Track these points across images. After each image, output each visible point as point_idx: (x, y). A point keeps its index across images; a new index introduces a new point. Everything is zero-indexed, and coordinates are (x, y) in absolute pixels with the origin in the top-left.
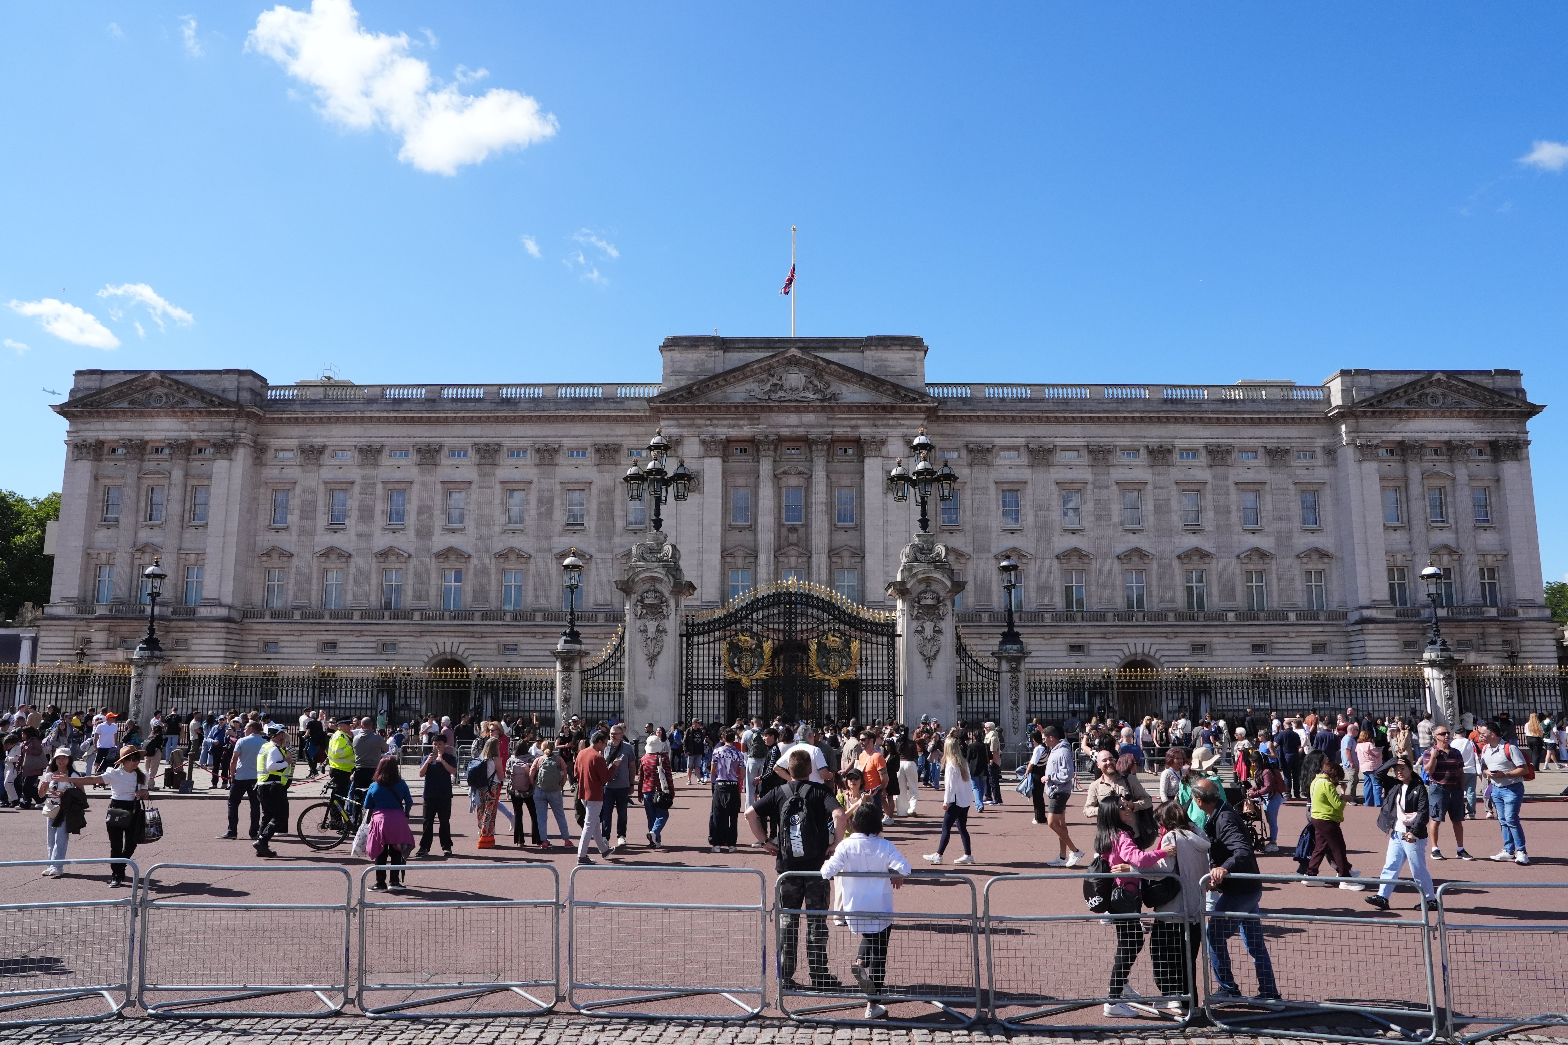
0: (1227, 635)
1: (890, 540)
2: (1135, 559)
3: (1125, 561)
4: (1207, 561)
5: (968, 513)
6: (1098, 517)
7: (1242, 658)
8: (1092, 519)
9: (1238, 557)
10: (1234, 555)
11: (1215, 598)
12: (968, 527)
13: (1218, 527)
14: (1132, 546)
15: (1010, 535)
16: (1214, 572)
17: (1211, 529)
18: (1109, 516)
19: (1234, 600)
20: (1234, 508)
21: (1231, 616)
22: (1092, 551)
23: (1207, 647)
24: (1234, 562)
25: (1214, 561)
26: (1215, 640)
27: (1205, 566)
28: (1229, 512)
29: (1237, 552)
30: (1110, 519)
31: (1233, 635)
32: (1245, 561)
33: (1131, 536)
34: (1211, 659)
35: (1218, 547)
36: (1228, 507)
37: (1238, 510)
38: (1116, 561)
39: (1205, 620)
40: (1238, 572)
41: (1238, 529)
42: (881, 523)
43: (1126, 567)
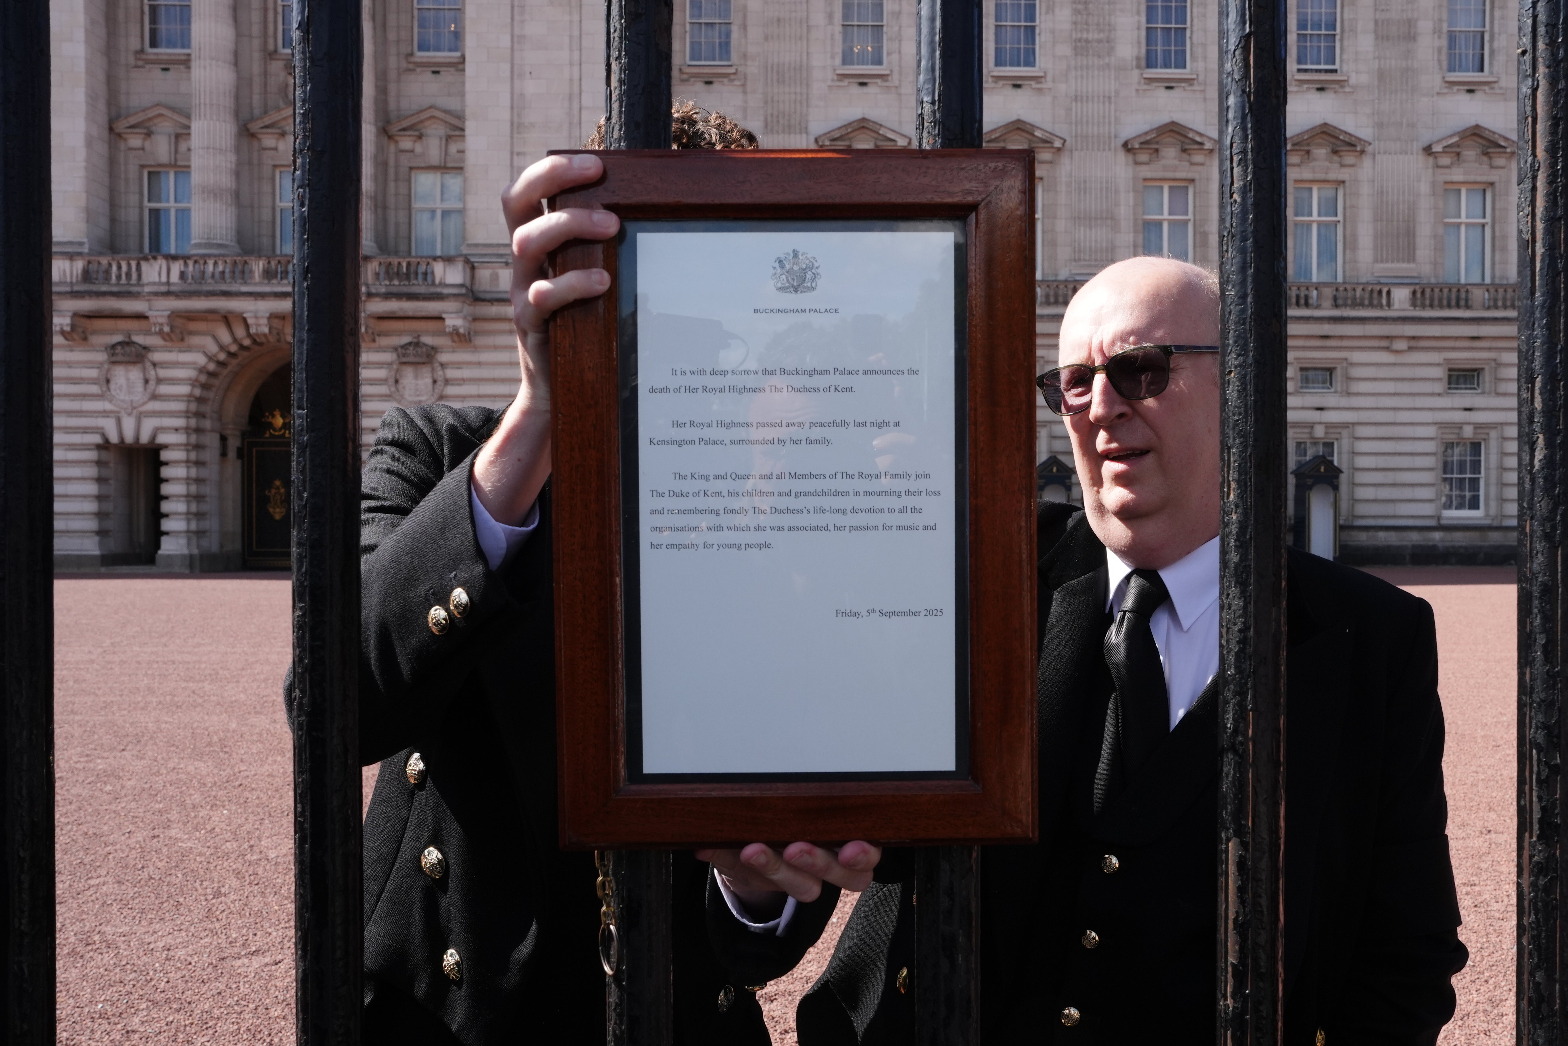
0: (1387, 342)
1: (530, 87)
2: (1170, 154)
3: (1143, 157)
4: (1349, 159)
5: (755, 32)
6: (1081, 47)
7: (1420, 402)
8: (1065, 50)
9: (1428, 150)
10: (1418, 146)
11: (1365, 253)
12: (752, 69)
13: (1381, 75)
14: (1164, 118)
15: (856, 90)
16: (1365, 189)
17: (1364, 79)
18: (1109, 44)
19: (1411, 257)
20: (1425, 26)
21: (1401, 296)
22: (1061, 130)
23: (1338, 374)
24: (1417, 163)
25: (1367, 162)
26: (1357, 357)
27: (1344, 174)
28: (1411, 37)
29: (1426, 137)
30: (1111, 51)
31: (1401, 345)
32: (1445, 160)
33: (1162, 95)
34: (1344, 402)
35: (1380, 125)
36: (1411, 23)
37: (1437, 32)
38: (1122, 156)
39: (1336, 306)
40: (1424, 188)
41: (1432, 79)
42: (506, 41)
43: (1146, 172)
